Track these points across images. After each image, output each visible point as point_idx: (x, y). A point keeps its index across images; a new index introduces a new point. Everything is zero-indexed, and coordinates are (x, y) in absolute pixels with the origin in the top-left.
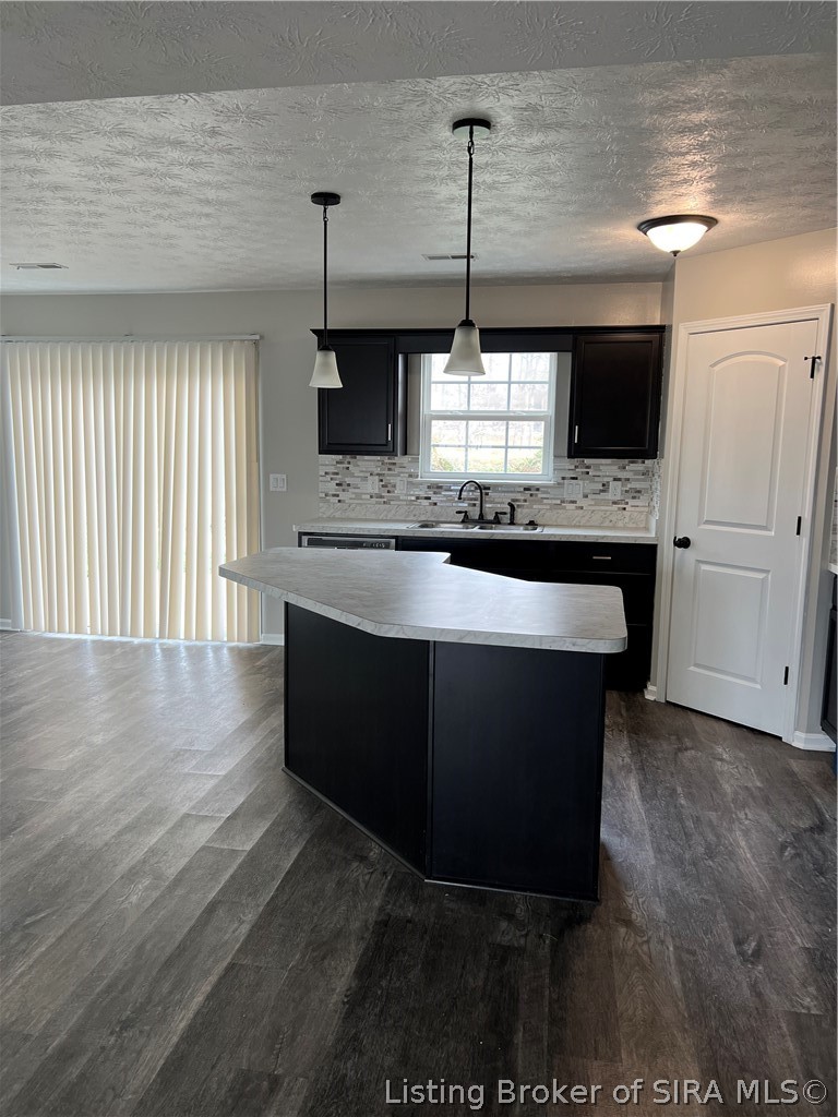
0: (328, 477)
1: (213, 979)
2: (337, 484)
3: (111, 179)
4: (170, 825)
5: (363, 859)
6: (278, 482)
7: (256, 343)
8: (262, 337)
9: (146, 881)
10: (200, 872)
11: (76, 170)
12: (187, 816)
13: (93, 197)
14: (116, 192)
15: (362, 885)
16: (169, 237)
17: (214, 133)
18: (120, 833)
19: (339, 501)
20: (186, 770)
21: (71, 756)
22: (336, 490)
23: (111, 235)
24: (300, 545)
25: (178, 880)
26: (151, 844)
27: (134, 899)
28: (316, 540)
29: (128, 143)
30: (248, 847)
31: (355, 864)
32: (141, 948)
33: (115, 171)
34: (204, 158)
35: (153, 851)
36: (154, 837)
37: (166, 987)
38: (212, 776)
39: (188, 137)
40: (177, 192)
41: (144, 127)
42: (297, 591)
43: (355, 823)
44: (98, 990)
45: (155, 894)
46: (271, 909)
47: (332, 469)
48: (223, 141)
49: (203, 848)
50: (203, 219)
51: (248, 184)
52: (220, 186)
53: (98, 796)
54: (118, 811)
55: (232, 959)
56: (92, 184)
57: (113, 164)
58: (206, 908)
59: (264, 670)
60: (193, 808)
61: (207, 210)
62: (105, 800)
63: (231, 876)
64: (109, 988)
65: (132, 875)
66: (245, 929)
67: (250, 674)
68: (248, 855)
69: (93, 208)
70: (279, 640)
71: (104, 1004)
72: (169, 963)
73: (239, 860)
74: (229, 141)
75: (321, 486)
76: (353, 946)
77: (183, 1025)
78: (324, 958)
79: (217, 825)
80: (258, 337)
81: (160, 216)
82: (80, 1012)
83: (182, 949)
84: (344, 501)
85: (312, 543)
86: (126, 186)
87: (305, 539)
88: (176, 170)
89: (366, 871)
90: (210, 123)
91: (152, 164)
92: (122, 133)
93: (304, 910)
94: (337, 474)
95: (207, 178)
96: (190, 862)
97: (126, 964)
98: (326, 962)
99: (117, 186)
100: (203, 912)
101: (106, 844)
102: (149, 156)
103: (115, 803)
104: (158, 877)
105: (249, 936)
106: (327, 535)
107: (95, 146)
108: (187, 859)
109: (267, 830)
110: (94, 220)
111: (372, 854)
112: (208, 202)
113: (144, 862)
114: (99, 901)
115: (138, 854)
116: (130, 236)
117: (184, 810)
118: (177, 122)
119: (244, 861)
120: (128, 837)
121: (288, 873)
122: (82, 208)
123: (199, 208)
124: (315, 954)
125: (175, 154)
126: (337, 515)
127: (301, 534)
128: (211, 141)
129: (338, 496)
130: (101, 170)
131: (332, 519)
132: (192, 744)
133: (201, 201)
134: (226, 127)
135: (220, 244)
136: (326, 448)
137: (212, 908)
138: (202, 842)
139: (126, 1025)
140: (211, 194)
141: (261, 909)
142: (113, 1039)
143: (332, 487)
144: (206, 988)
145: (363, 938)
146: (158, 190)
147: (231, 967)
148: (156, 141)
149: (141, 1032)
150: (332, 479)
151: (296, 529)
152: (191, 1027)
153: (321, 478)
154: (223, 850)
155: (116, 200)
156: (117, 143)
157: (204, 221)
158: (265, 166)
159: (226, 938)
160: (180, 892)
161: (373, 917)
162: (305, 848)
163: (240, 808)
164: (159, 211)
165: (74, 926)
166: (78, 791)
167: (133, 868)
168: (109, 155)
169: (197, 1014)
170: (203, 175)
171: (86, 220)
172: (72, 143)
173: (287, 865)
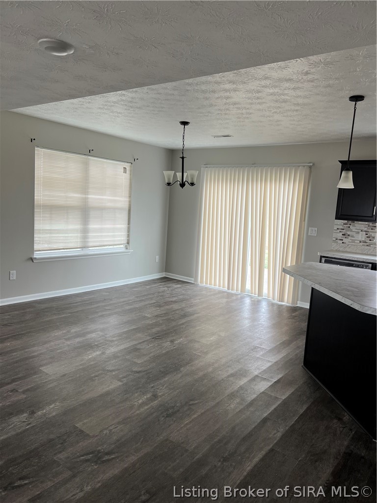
0: (339, 231)
1: (263, 452)
2: (343, 235)
3: (258, 98)
4: (249, 378)
5: (340, 419)
6: (313, 232)
7: (310, 167)
8: (314, 164)
9: (238, 400)
10: (260, 403)
11: (244, 96)
12: (257, 376)
13: (249, 106)
14: (259, 103)
15: (338, 432)
16: (278, 121)
17: (307, 73)
18: (229, 376)
19: (343, 243)
20: (258, 356)
21: (211, 339)
22: (342, 237)
23: (253, 122)
24: (320, 262)
25: (252, 403)
26: (241, 384)
27: (232, 406)
28: (329, 260)
29: (268, 82)
30: (284, 398)
31: (335, 421)
32: (233, 429)
33: (260, 94)
34: (300, 85)
35: (241, 388)
36: (243, 381)
37: (243, 449)
38: (269, 361)
39: (295, 77)
40: (285, 101)
41: (275, 75)
42: (320, 284)
43: (337, 401)
44: (215, 440)
45: (241, 407)
46: (292, 429)
47: (341, 227)
48: (310, 77)
49: (263, 393)
50: (295, 112)
51: (318, 94)
52: (305, 97)
53: (221, 358)
54: (228, 367)
55: (273, 447)
56: (250, 101)
57: (260, 92)
58: (263, 419)
59: (296, 318)
60: (260, 373)
61: (297, 108)
62: (224, 361)
63: (275, 409)
64: (220, 441)
65: (232, 396)
66: (279, 435)
67: (290, 319)
68: (283, 401)
69: (248, 111)
70: (307, 306)
71: (217, 447)
72: (244, 439)
73: (279, 403)
74: (314, 76)
75: (335, 235)
76: (331, 461)
77: (249, 468)
78: (316, 461)
79: (270, 384)
80: (311, 164)
81: (276, 112)
82: (208, 447)
83: (250, 435)
84: (345, 243)
85: (326, 262)
86: (264, 100)
87: (323, 259)
88: (286, 92)
89: (341, 426)
90: (306, 69)
91: (276, 90)
92: (266, 78)
93: (308, 435)
94: (343, 229)
95: (300, 94)
96: (257, 397)
97: (227, 433)
98: (317, 463)
99: (260, 101)
100: (261, 421)
101: (223, 380)
102: (275, 87)
103: (227, 363)
104: (243, 400)
105: (281, 439)
106: (335, 258)
107: (253, 85)
108: (256, 396)
109: (293, 392)
110: (248, 116)
111: (345, 418)
112: (298, 104)
113: (237, 391)
114: (218, 403)
115: (236, 387)
116: (261, 122)
117: (256, 373)
118: (291, 70)
119: (281, 403)
120: (231, 379)
121: (302, 415)
122: (244, 111)
123: (293, 107)
124: (312, 458)
125: (287, 85)
126: (341, 249)
127: (321, 257)
128: (305, 77)
129: (342, 240)
130: (254, 95)
131: (339, 251)
132: (261, 345)
133: (295, 104)
134: (312, 70)
135: (300, 123)
136: (338, 217)
137: (265, 420)
138: (262, 390)
139: (226, 459)
140: (300, 101)
141: (287, 428)
142: (220, 464)
143: (340, 235)
144: (260, 455)
145: (337, 458)
146: (277, 101)
147: (272, 450)
148: (280, 80)
149: (231, 465)
150: (340, 232)
151: (319, 254)
152: (252, 471)
153: (334, 231)
154: (271, 396)
155: (258, 107)
156: (263, 83)
157: (295, 113)
158: (329, 86)
159: (271, 436)
160: (251, 409)
161: (343, 449)
162: (310, 405)
163: (281, 379)
164: (275, 110)
165: (208, 410)
166: (213, 354)
167: (232, 393)
168: (259, 88)
169: (255, 466)
170: (299, 93)
171: (244, 116)
172: (244, 85)
173: (301, 411)
